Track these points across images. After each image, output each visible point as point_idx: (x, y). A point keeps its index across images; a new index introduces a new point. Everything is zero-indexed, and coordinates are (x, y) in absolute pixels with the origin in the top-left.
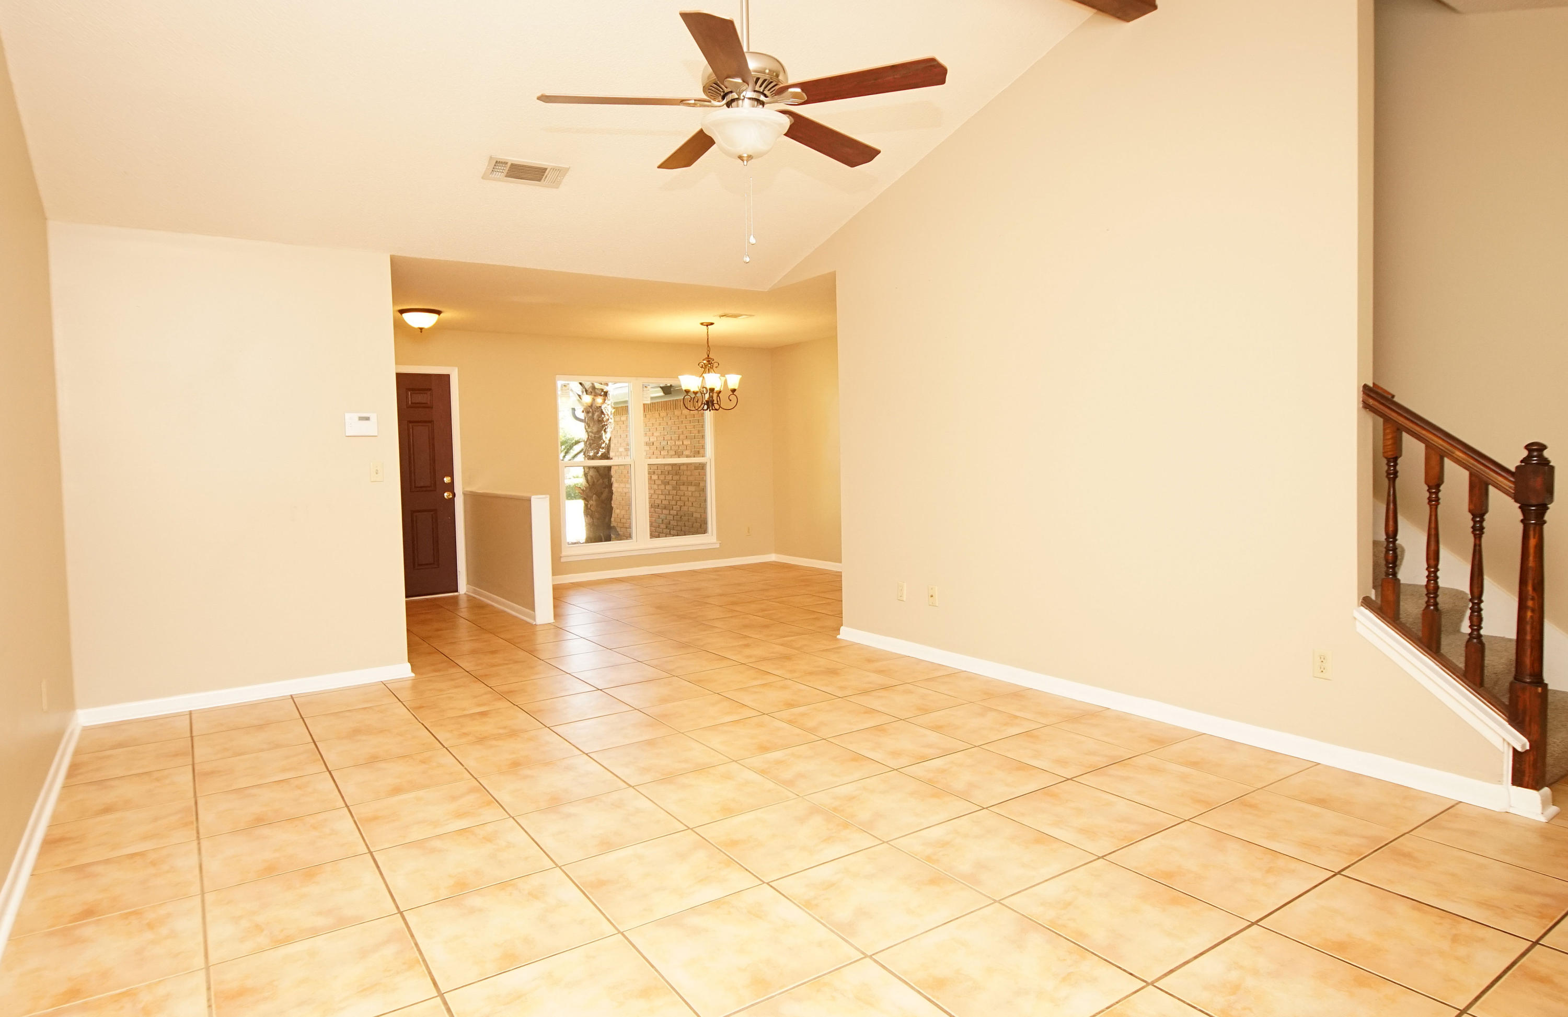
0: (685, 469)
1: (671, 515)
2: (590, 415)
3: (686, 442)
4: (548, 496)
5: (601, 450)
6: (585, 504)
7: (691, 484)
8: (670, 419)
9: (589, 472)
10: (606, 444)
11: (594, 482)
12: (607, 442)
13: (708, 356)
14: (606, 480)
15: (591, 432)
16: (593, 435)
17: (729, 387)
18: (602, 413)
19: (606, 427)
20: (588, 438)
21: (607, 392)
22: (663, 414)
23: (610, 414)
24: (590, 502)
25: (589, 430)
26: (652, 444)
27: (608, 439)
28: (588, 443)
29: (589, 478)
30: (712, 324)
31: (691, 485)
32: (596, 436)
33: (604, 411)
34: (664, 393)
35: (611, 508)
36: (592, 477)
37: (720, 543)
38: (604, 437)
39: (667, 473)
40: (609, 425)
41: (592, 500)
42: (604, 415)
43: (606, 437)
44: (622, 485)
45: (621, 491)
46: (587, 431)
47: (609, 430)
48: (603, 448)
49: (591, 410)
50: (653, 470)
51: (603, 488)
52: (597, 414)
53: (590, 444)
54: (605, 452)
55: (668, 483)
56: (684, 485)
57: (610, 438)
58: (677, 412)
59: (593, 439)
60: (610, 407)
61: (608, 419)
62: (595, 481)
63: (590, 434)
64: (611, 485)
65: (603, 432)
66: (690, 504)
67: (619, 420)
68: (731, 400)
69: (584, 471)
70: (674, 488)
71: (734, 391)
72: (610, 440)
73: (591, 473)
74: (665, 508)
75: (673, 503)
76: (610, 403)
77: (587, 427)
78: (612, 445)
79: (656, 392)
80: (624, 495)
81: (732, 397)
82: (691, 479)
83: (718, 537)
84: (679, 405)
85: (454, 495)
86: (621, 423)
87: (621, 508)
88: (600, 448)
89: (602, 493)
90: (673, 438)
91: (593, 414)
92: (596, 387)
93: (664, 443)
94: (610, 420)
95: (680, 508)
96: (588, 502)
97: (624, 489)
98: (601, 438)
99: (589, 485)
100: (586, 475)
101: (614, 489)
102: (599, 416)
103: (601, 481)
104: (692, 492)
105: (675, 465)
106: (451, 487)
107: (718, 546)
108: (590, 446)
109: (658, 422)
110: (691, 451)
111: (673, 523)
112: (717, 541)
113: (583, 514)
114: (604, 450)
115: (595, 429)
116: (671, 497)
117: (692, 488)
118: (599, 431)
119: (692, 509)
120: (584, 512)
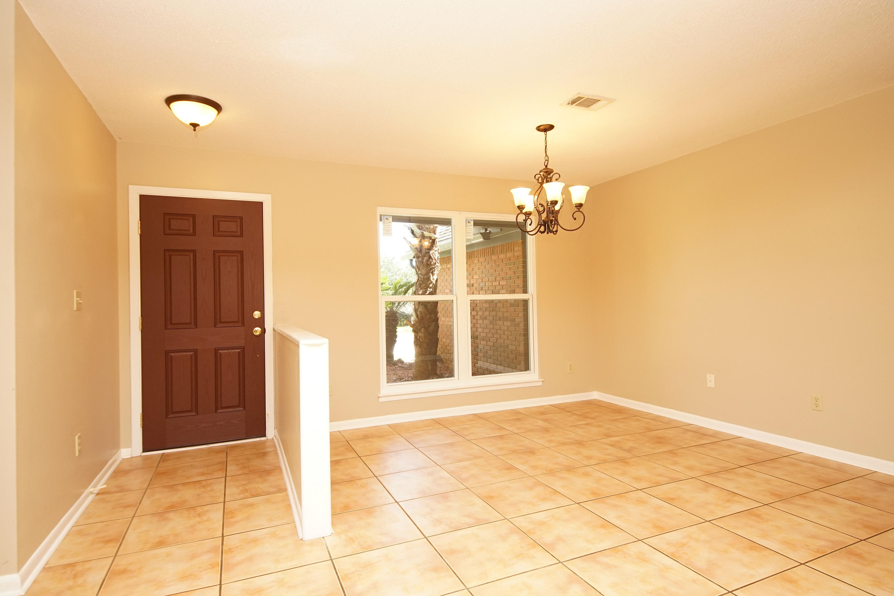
0: (502, 306)
1: (488, 346)
2: (420, 259)
3: (502, 283)
4: (326, 341)
5: (429, 289)
6: (415, 335)
7: (506, 319)
8: (488, 264)
9: (418, 308)
10: (433, 284)
11: (422, 316)
12: (434, 282)
13: (546, 166)
14: (433, 315)
15: (420, 274)
16: (422, 277)
17: (573, 201)
18: (430, 257)
19: (434, 270)
20: (418, 279)
21: (435, 240)
22: (482, 259)
23: (437, 259)
24: (419, 334)
25: (419, 272)
26: (472, 285)
27: (435, 280)
28: (418, 283)
29: (418, 313)
30: (551, 127)
31: (507, 321)
32: (425, 277)
33: (431, 256)
34: (484, 238)
35: (438, 339)
36: (421, 312)
37: (542, 381)
38: (432, 279)
39: (484, 310)
40: (436, 268)
41: (421, 333)
42: (432, 259)
43: (433, 278)
44: (447, 319)
45: (447, 324)
46: (417, 273)
47: (436, 272)
48: (430, 288)
49: (421, 255)
50: (474, 305)
51: (431, 322)
52: (426, 258)
53: (420, 284)
54: (432, 291)
55: (486, 318)
56: (500, 320)
57: (437, 279)
58: (494, 257)
59: (422, 280)
60: (437, 252)
61: (435, 263)
62: (424, 316)
63: (420, 276)
64: (437, 320)
65: (431, 274)
66: (506, 337)
67: (446, 267)
68: (575, 219)
69: (415, 307)
70: (491, 323)
71: (581, 205)
72: (437, 281)
73: (421, 309)
74: (483, 340)
75: (490, 335)
76: (437, 250)
77: (417, 270)
78: (438, 285)
79: (477, 238)
80: (449, 327)
81: (578, 215)
82: (506, 314)
83: (541, 375)
84: (496, 251)
85: (264, 331)
86: (447, 270)
87: (447, 337)
88: (428, 288)
89: (429, 326)
90: (490, 280)
91: (423, 259)
92: (426, 235)
93: (482, 284)
94: (437, 264)
95: (497, 340)
96: (418, 334)
97: (449, 322)
98: (429, 279)
99: (419, 320)
100: (416, 310)
101: (440, 322)
102: (428, 261)
103: (428, 316)
104: (508, 326)
105: (492, 301)
106: (261, 322)
107: (540, 384)
108: (420, 286)
109: (477, 267)
110: (507, 290)
111: (490, 353)
112: (539, 378)
113: (413, 342)
114: (431, 290)
115: (424, 272)
116: (488, 330)
117: (508, 323)
118: (427, 274)
119: (507, 342)
120: (414, 343)
